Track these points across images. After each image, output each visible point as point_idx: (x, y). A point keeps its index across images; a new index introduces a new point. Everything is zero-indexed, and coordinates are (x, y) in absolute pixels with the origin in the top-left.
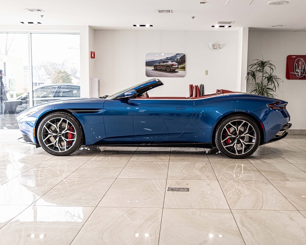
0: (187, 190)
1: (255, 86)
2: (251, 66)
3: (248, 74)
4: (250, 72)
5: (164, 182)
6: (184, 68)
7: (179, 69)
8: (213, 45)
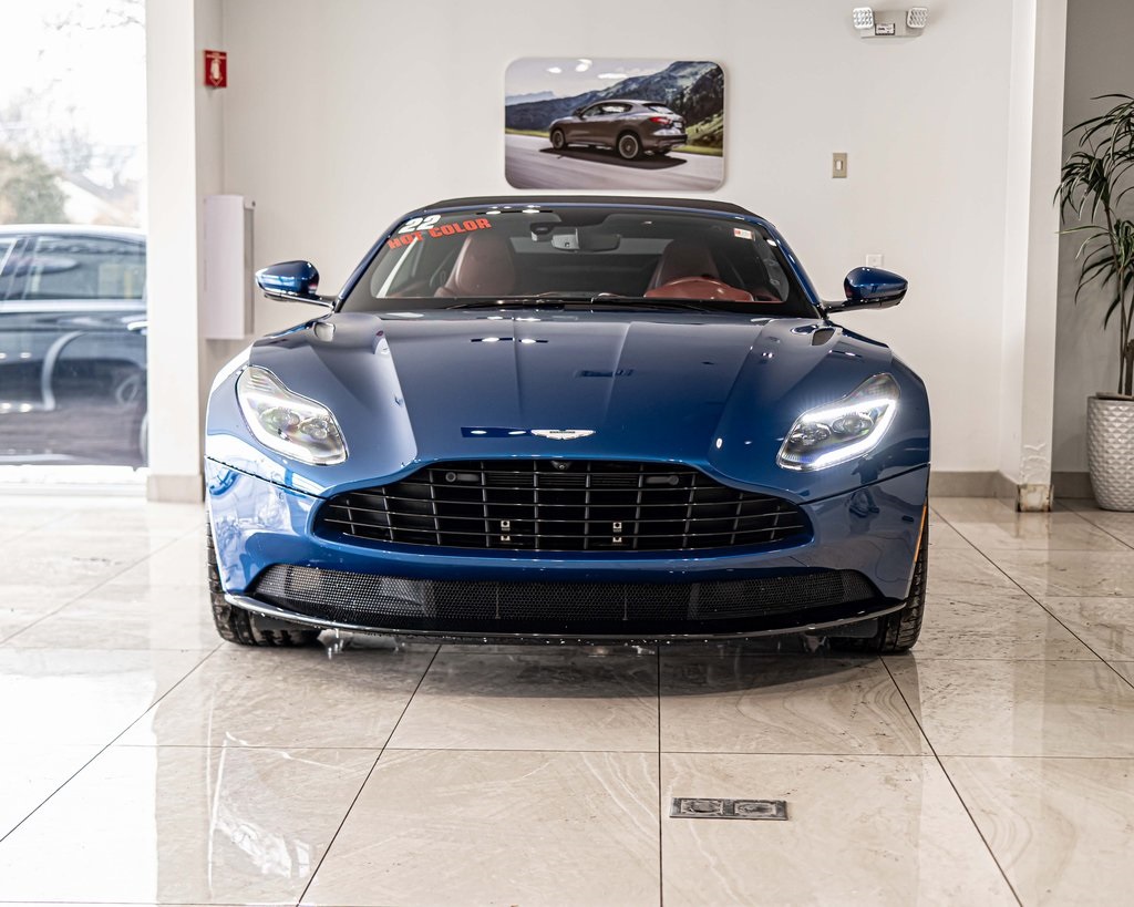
0: (778, 810)
1: (1106, 240)
2: (1082, 131)
3: (1069, 172)
4: (1079, 160)
5: (645, 770)
6: (714, 142)
7: (689, 147)
8: (877, 17)
